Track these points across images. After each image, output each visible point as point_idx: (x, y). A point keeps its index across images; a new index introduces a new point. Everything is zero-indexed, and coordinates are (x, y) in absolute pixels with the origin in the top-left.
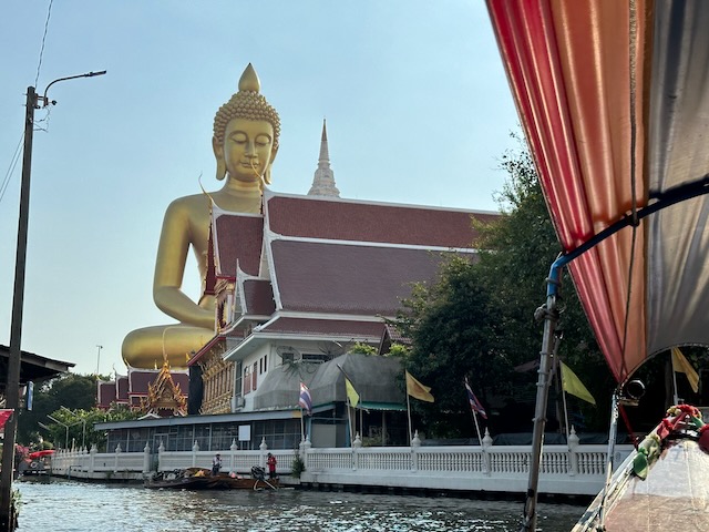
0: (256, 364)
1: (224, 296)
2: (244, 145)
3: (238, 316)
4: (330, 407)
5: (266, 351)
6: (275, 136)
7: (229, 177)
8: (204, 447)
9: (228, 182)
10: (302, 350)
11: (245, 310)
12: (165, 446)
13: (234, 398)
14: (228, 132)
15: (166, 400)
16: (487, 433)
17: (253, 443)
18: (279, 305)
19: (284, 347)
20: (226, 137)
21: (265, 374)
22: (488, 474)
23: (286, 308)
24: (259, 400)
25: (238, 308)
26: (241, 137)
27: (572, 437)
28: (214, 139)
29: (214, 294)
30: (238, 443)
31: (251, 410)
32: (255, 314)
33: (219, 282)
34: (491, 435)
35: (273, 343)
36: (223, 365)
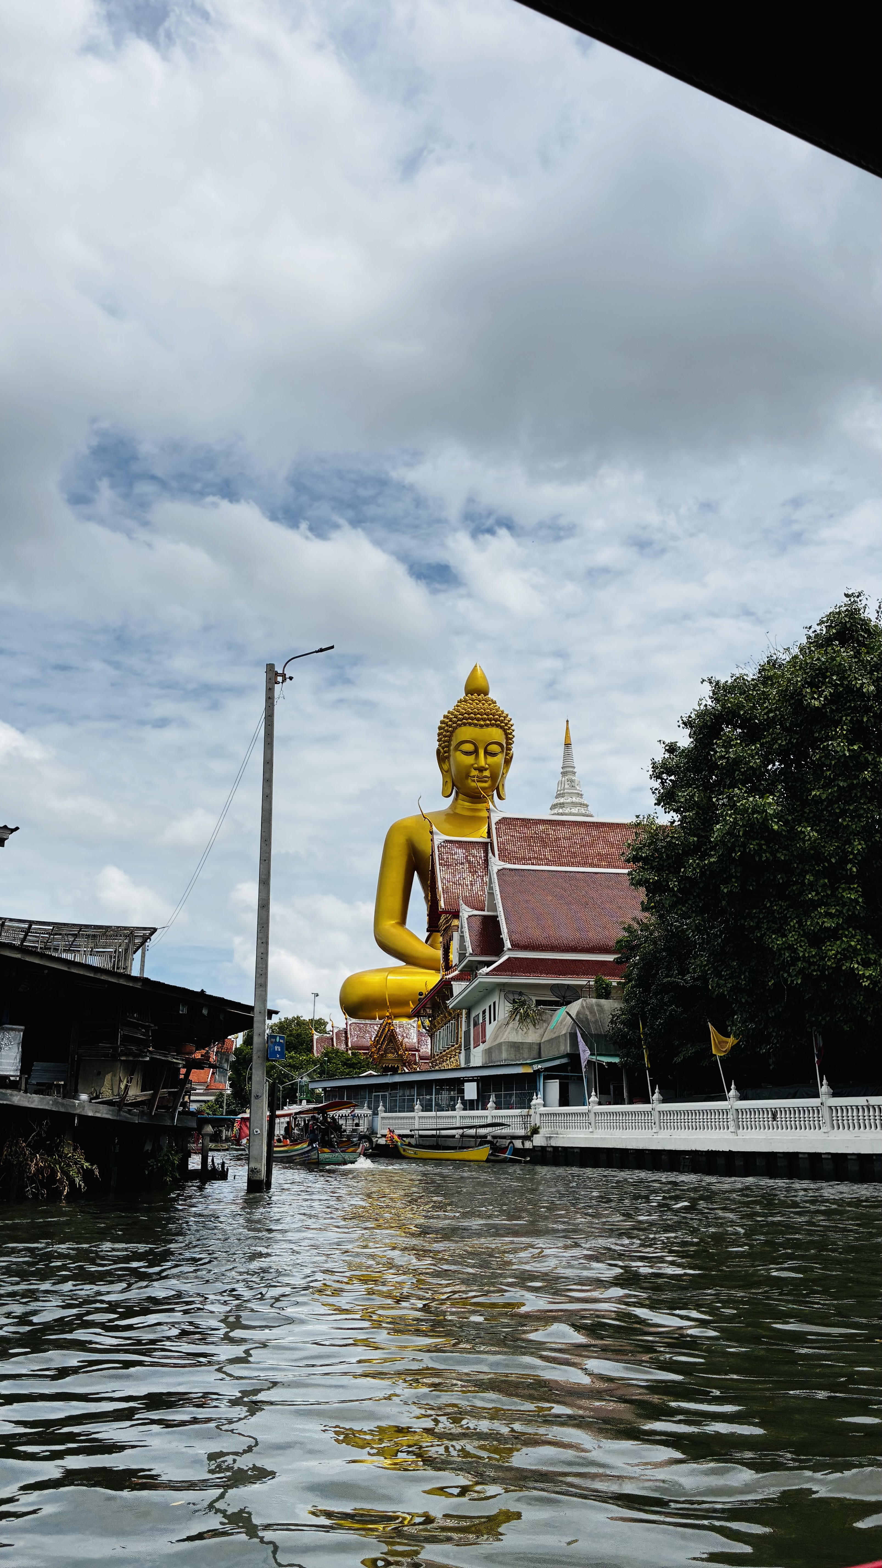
0: (484, 1012)
1: (450, 933)
2: (473, 756)
3: (462, 956)
4: (564, 1061)
5: (495, 998)
6: (508, 744)
7: (457, 793)
8: (427, 1108)
9: (456, 799)
10: (535, 995)
11: (470, 950)
12: (384, 1106)
13: (463, 1051)
14: (454, 743)
15: (390, 1056)
16: (733, 1086)
17: (480, 1103)
18: (508, 945)
19: (513, 993)
20: (452, 748)
21: (494, 1023)
22: (735, 1133)
23: (516, 946)
24: (489, 1052)
25: (462, 947)
26: (469, 747)
27: (824, 1089)
28: (438, 752)
29: (439, 931)
30: (464, 1102)
31: (480, 1065)
32: (483, 953)
33: (443, 917)
34: (737, 1089)
35: (502, 987)
36: (450, 1014)
